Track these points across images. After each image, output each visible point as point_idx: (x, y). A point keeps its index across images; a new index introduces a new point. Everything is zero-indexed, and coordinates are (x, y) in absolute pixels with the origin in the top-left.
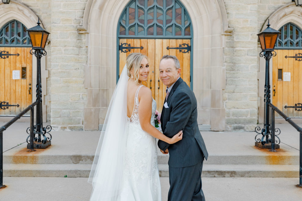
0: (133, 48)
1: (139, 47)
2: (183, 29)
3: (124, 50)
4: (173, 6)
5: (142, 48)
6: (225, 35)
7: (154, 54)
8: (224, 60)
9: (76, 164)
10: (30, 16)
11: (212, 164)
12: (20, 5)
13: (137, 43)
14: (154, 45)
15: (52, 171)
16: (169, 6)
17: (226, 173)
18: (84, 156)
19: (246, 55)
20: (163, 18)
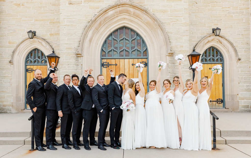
0: (111, 65)
1: (115, 64)
2: (142, 52)
3: (105, 66)
4: (135, 38)
5: (116, 65)
6: (169, 56)
7: (124, 68)
8: (168, 71)
10: (46, 46)
12: (40, 39)
13: (113, 62)
14: (124, 62)
16: (133, 38)
19: (182, 68)
20: (129, 45)
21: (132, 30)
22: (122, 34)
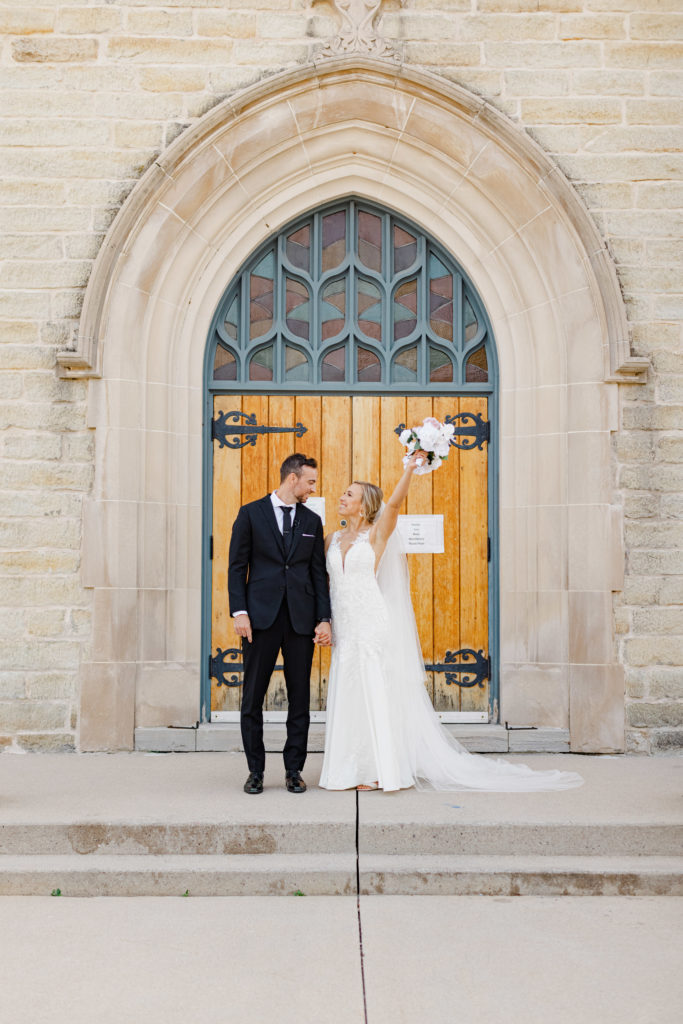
0: (268, 430)
1: (291, 426)
2: (460, 356)
3: (230, 438)
4: (421, 269)
5: (299, 430)
7: (347, 454)
8: (617, 478)
9: (86, 853)
11: (561, 854)
13: (280, 411)
14: (348, 416)
15: (11, 874)
16: (404, 268)
17: (605, 881)
18: (113, 828)
20: (383, 314)
21: (398, 221)
22: (339, 245)
